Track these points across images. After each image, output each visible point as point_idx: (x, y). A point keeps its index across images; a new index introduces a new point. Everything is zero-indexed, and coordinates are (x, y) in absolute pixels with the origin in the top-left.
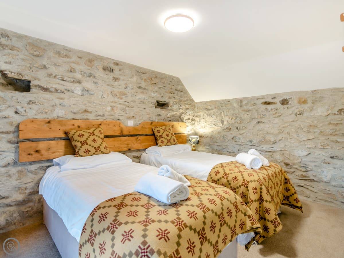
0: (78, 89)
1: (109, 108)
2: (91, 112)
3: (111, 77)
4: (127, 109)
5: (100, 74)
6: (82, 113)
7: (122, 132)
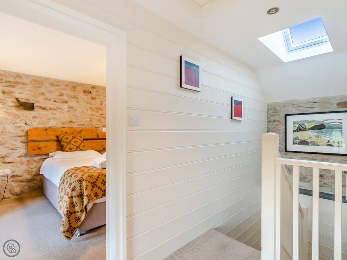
0: (65, 107)
1: (88, 120)
2: (75, 122)
3: (90, 98)
4: (102, 119)
5: (82, 95)
6: (69, 123)
7: (98, 136)
